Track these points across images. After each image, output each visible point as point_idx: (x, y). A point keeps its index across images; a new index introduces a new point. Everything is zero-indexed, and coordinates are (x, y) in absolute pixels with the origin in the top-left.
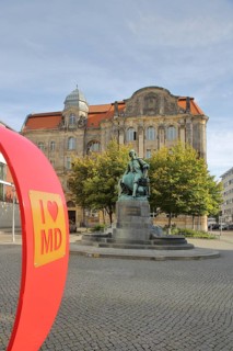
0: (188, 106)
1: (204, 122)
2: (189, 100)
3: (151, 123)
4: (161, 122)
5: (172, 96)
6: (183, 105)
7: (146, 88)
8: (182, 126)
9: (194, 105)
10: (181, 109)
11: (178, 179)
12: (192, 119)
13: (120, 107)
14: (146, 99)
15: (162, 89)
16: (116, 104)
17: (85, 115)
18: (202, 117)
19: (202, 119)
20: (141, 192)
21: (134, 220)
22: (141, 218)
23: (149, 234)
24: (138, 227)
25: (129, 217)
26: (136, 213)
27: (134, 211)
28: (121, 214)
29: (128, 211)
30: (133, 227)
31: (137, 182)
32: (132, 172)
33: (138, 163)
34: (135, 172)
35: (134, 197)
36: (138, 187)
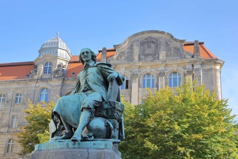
0: (197, 50)
1: (218, 67)
2: (198, 45)
3: (148, 69)
4: (162, 68)
5: (176, 40)
7: (143, 33)
8: (189, 72)
10: (188, 53)
11: (186, 126)
12: (202, 64)
13: (109, 54)
14: (142, 44)
15: (163, 33)
16: (104, 51)
17: (64, 63)
18: (214, 61)
19: (216, 63)
20: (99, 130)
31: (88, 109)
32: (84, 91)
33: (98, 73)
34: (88, 90)
35: (74, 141)
36: (91, 119)
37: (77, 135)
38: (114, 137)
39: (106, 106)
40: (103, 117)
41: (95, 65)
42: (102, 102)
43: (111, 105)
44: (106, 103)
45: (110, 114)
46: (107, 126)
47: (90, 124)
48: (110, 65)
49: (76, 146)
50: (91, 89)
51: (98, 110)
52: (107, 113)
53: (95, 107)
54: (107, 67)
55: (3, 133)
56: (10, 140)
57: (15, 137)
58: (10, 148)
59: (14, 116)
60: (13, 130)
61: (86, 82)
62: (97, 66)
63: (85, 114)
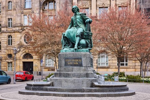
20: (83, 45)
21: (76, 70)
22: (83, 68)
23: (90, 83)
24: (79, 76)
25: (71, 67)
26: (77, 63)
27: (75, 62)
28: (63, 66)
29: (69, 62)
30: (74, 76)
31: (79, 36)
32: (75, 27)
33: (81, 18)
34: (77, 26)
35: (76, 49)
36: (80, 40)
37: (76, 47)
38: (89, 47)
39: (85, 34)
40: (84, 39)
41: (79, 14)
42: (83, 32)
43: (87, 34)
44: (85, 33)
45: (87, 37)
46: (86, 43)
47: (80, 42)
48: (85, 14)
49: (76, 51)
50: (78, 26)
52: (86, 37)
53: (81, 35)
54: (84, 15)
55: (4, 32)
56: (9, 36)
57: (12, 34)
58: (10, 42)
59: (9, 19)
60: (10, 29)
61: (76, 23)
62: (80, 15)
63: (78, 38)
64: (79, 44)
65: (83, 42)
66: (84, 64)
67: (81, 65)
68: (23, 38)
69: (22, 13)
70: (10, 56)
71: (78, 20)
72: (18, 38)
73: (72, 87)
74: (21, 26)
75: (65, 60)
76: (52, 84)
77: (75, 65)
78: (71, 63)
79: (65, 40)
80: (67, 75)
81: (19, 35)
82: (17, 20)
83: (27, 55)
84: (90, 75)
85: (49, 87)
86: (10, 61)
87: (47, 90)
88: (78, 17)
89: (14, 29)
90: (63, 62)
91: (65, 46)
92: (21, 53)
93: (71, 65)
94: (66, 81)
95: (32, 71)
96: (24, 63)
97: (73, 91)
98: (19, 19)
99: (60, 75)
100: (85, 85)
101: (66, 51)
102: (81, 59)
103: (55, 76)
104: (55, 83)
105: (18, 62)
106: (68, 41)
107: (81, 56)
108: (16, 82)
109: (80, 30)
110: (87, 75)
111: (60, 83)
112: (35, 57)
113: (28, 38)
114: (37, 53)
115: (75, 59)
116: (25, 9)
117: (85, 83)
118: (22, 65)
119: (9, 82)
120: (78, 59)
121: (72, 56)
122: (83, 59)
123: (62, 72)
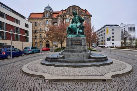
0: (86, 12)
2: (86, 10)
5: (81, 9)
6: (84, 12)
9: (88, 12)
10: (84, 13)
12: (87, 16)
13: (64, 12)
14: (72, 9)
16: (62, 11)
19: (90, 16)
20: (81, 32)
21: (79, 48)
22: (83, 46)
23: (88, 56)
24: (81, 51)
25: (75, 46)
26: (79, 44)
27: (78, 43)
28: (70, 45)
29: (74, 43)
30: (77, 52)
31: (79, 27)
34: (76, 23)
35: (78, 35)
36: (79, 30)
37: (77, 33)
39: (82, 27)
49: (78, 36)
51: (81, 27)
55: (38, 33)
56: (40, 34)
57: (42, 34)
58: (41, 36)
59: (40, 28)
60: (41, 32)
61: (76, 20)
62: (78, 16)
63: (78, 29)
64: (79, 32)
65: (81, 31)
66: (83, 44)
67: (81, 45)
68: (46, 35)
69: (45, 26)
70: (41, 41)
71: (77, 19)
72: (44, 35)
73: (77, 59)
74: (45, 31)
75: (71, 42)
76: (64, 57)
77: (78, 45)
78: (75, 44)
79: (69, 31)
80: (73, 51)
81: (44, 34)
82: (43, 29)
83: (47, 41)
84: (87, 51)
85: (62, 60)
86: (41, 43)
87: (60, 62)
88: (77, 17)
89: (42, 32)
90: (70, 43)
91: (69, 34)
92: (45, 40)
93: (75, 45)
94: (73, 55)
95: (49, 47)
96: (46, 44)
97: (79, 62)
98: (44, 28)
99: (68, 51)
100: (85, 57)
101: (71, 36)
102: (81, 41)
103: (65, 52)
104: (66, 57)
105: (44, 44)
106: (71, 31)
107: (81, 39)
108: (43, 52)
109: (79, 24)
110: (85, 51)
111: (69, 56)
112: (50, 42)
113: (47, 35)
114: (51, 40)
115: (77, 41)
116: (46, 25)
117: (85, 56)
118: (45, 45)
119: (39, 52)
120: (79, 41)
121: (75, 39)
122: (83, 41)
123: (69, 49)
